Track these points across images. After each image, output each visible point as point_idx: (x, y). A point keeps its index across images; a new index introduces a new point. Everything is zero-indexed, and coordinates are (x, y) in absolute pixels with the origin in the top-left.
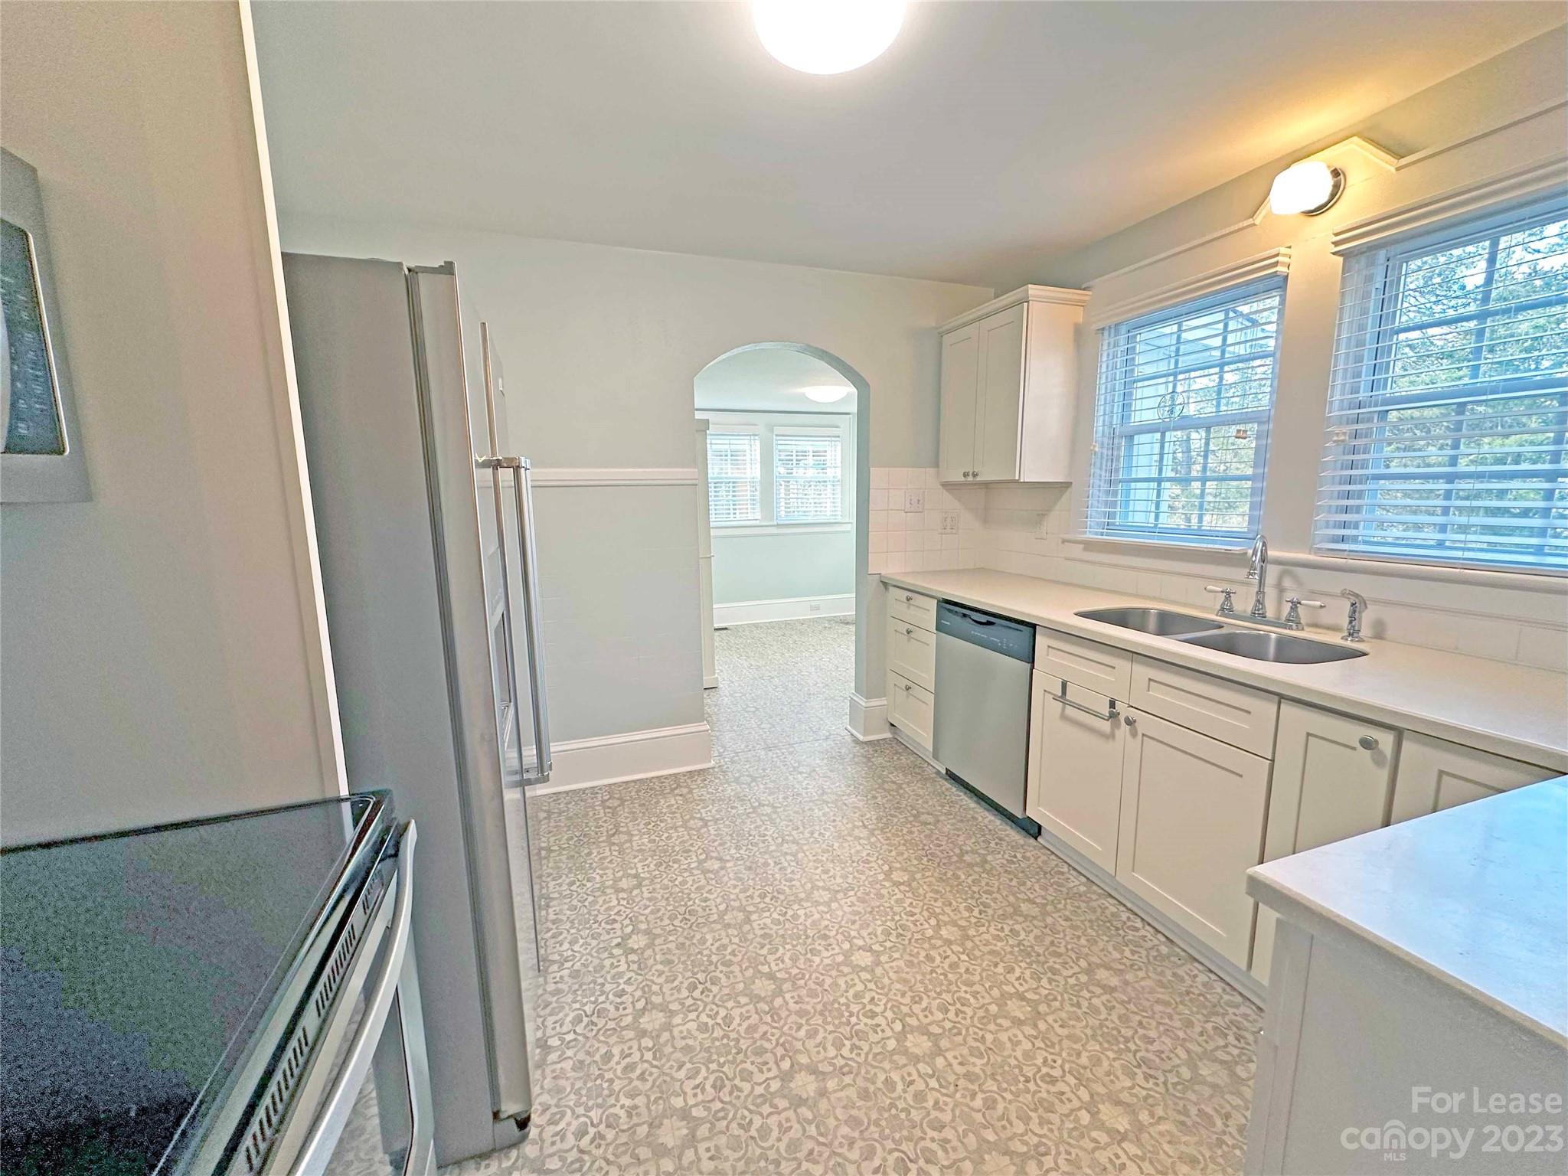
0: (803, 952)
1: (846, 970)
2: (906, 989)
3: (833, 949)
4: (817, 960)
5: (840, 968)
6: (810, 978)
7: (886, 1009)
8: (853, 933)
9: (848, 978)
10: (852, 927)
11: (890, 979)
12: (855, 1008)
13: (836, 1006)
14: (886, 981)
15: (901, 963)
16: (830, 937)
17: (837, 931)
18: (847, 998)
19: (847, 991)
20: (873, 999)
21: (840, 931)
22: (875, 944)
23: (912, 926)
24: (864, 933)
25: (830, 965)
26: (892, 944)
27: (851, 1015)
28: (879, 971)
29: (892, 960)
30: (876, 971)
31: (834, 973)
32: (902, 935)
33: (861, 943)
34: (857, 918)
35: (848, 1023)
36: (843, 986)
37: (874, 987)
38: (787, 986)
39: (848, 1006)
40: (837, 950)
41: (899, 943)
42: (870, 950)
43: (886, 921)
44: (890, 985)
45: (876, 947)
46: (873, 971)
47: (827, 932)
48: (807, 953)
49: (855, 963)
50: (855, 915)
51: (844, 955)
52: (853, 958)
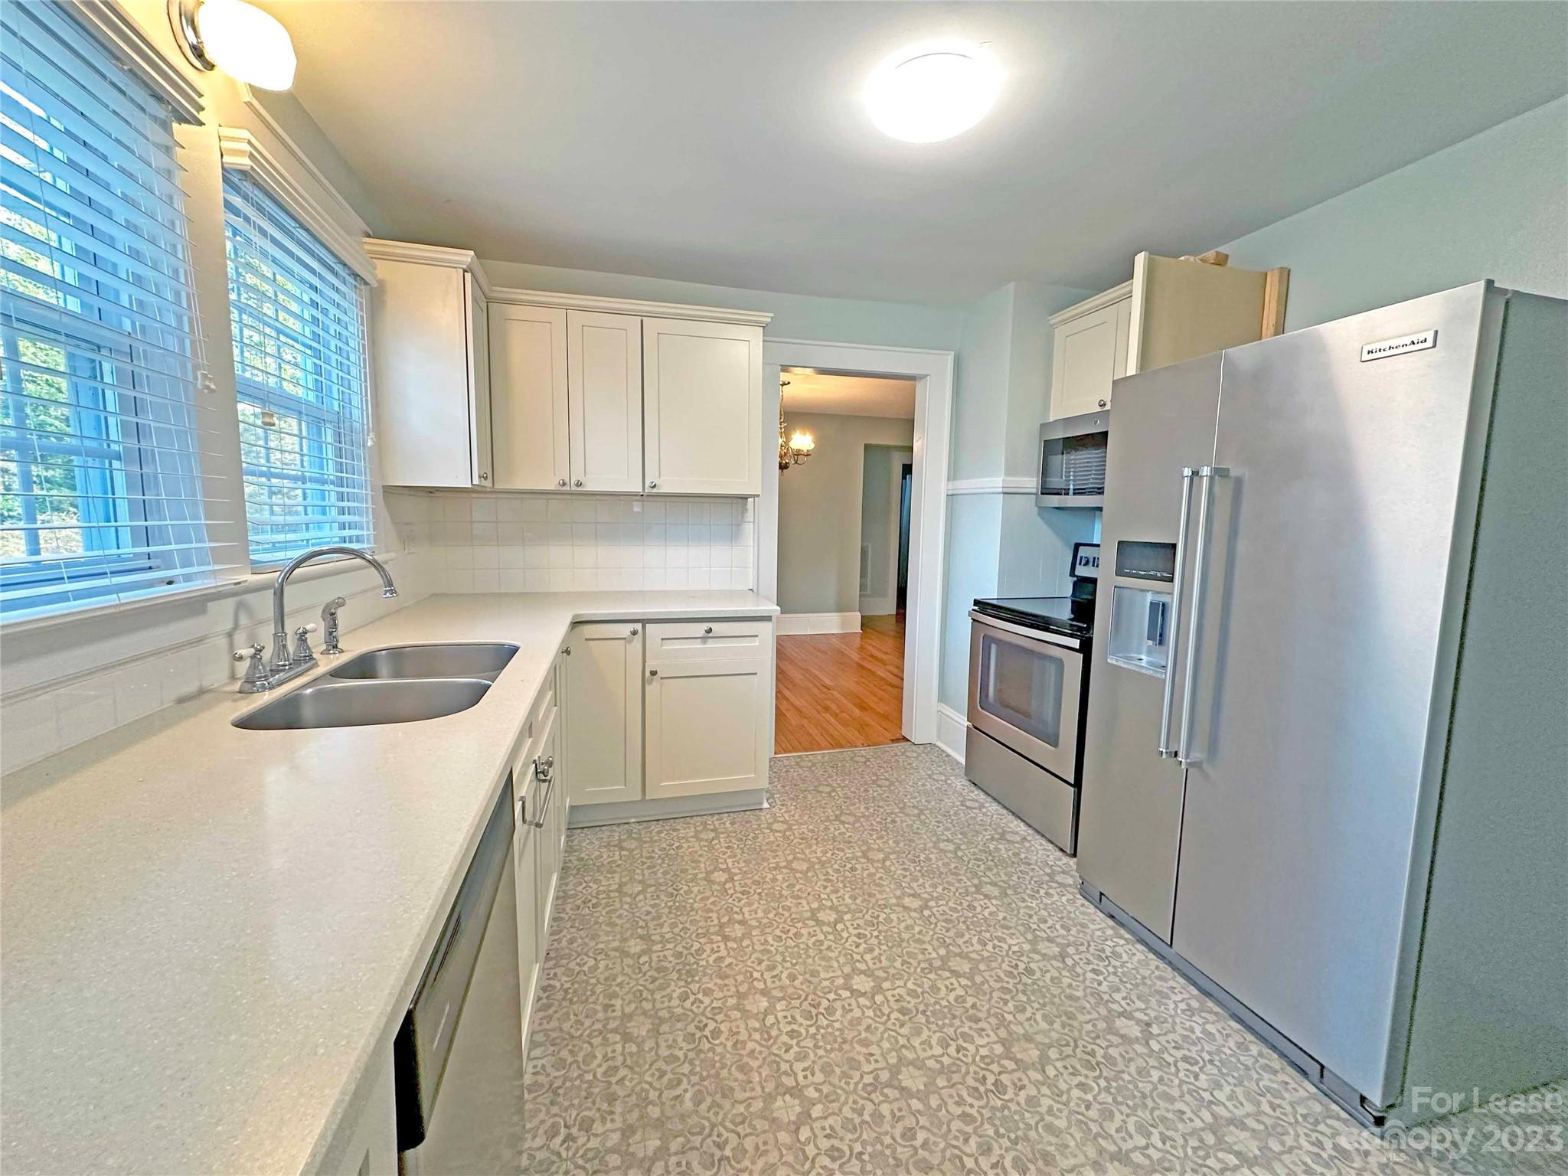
0: (926, 995)
1: (881, 974)
2: (825, 952)
3: (893, 996)
4: (910, 985)
5: (885, 975)
6: (916, 968)
7: (847, 939)
8: (870, 1013)
9: (878, 965)
10: (870, 1021)
11: (838, 962)
12: (874, 941)
13: (890, 944)
14: (842, 960)
15: (823, 975)
16: (898, 1010)
17: (889, 1019)
18: (880, 949)
19: (880, 954)
20: (857, 947)
21: (885, 1018)
22: (846, 998)
23: (798, 1017)
24: (857, 1013)
25: (897, 979)
26: (827, 996)
27: (877, 937)
28: (847, 969)
29: (832, 980)
30: (850, 969)
31: (892, 971)
32: (814, 1006)
33: (862, 1001)
34: (864, 1034)
35: (880, 932)
36: (883, 958)
37: (854, 955)
38: (937, 963)
39: (879, 943)
40: (889, 994)
41: (819, 997)
42: (853, 991)
43: (828, 1026)
44: (839, 956)
45: (846, 994)
46: (853, 970)
47: (901, 1017)
48: (922, 993)
49: (870, 979)
50: (866, 1039)
51: (881, 988)
52: (873, 984)
